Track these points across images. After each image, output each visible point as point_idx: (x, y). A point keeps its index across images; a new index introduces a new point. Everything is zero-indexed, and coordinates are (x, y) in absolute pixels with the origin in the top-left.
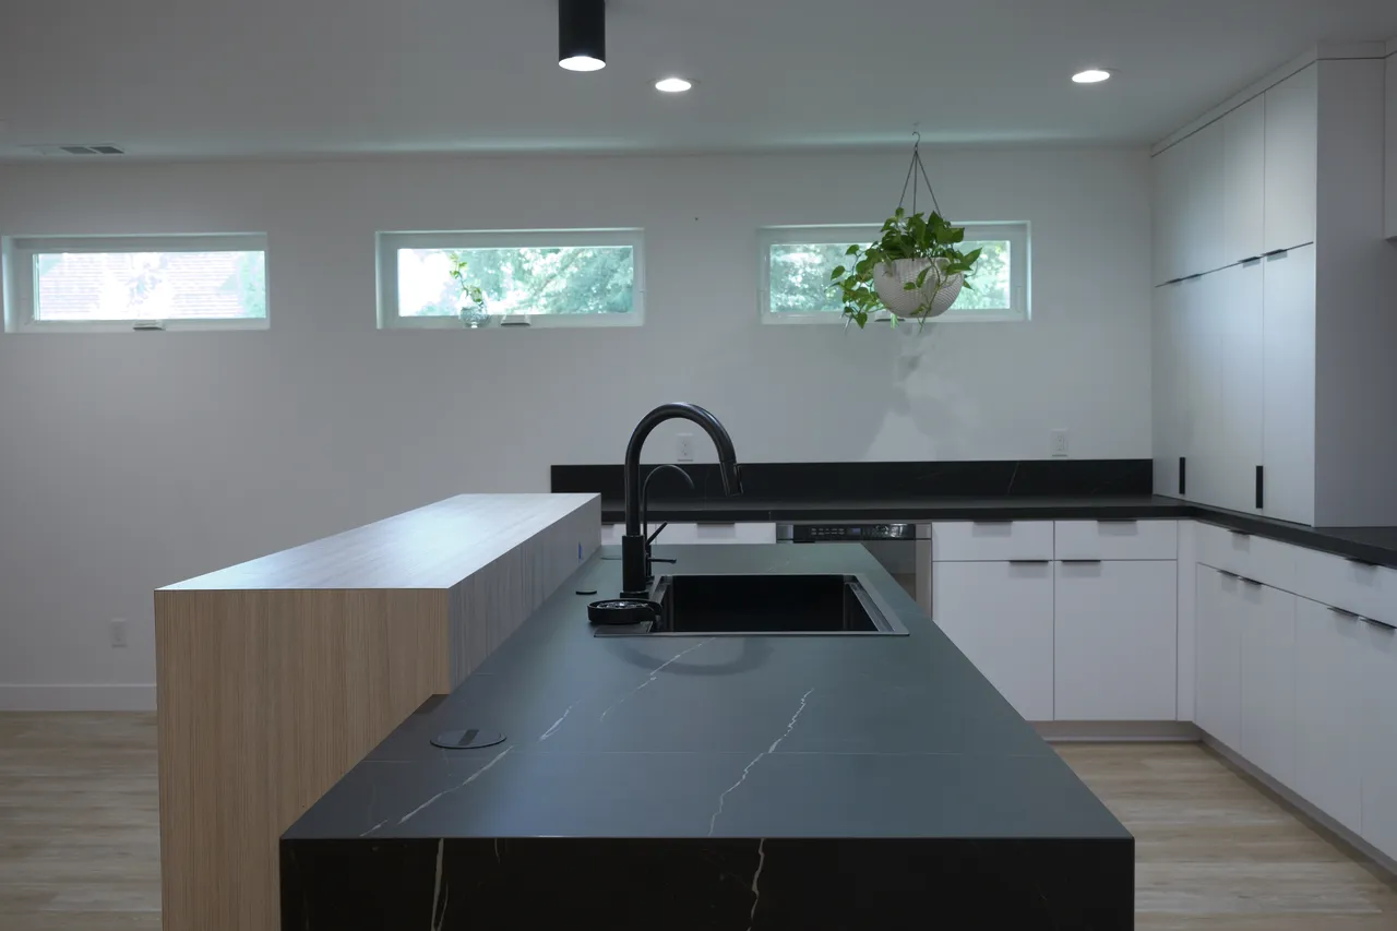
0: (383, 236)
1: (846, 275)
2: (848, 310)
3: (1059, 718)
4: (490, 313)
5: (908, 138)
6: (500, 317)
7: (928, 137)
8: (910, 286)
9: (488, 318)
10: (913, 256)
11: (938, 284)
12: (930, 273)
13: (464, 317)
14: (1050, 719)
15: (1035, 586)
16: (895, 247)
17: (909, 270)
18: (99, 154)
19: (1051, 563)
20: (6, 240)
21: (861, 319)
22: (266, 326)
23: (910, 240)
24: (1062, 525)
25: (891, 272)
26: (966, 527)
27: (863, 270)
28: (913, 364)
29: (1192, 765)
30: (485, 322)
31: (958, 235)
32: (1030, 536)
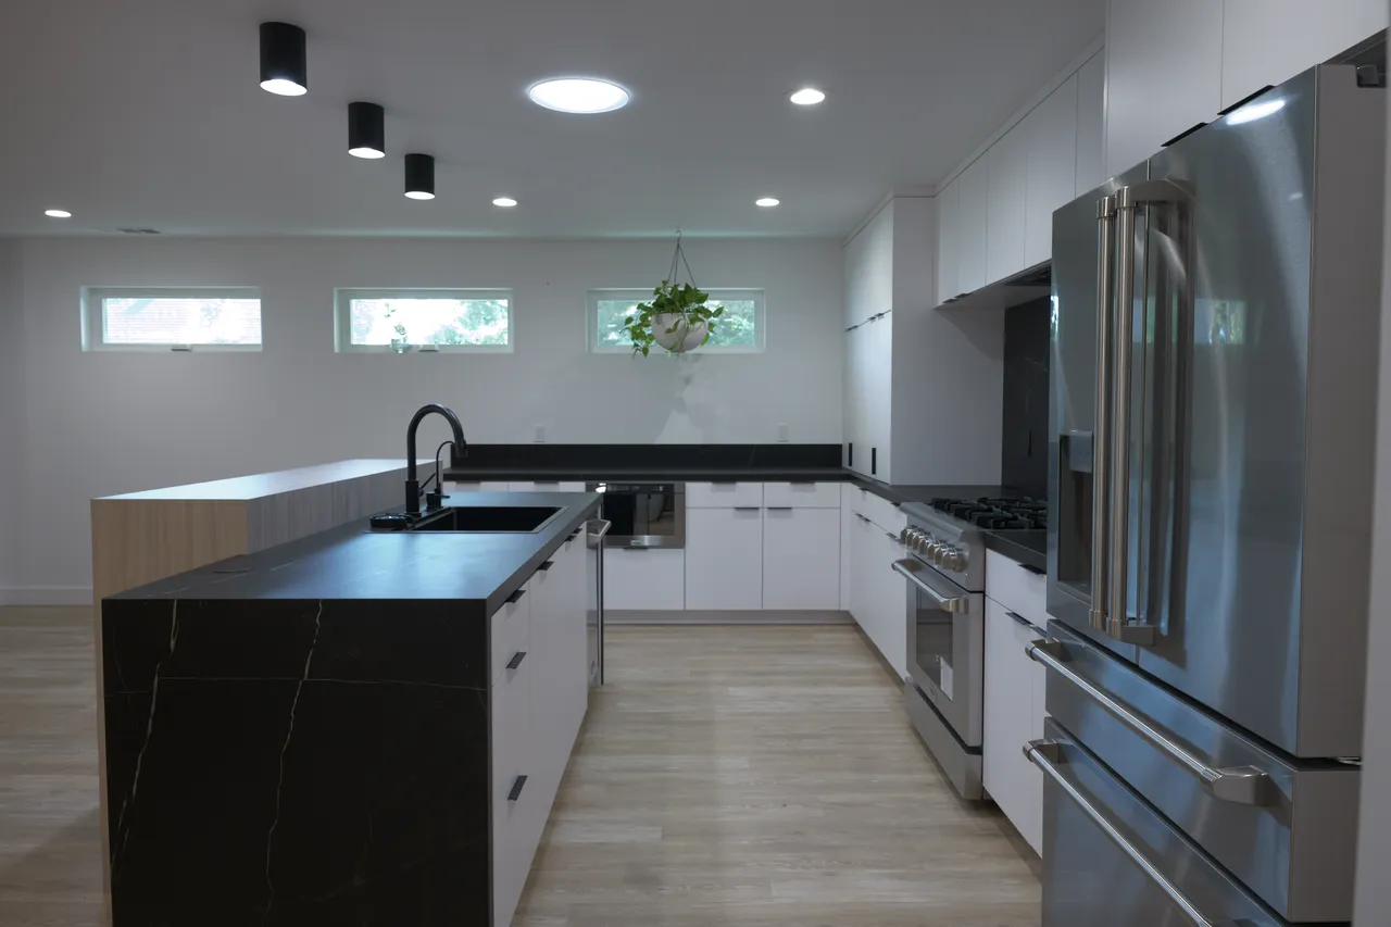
0: (340, 291)
1: (633, 324)
2: (636, 345)
3: (765, 608)
4: (411, 343)
5: (672, 233)
6: (418, 346)
7: (687, 233)
8: (669, 331)
9: (410, 347)
10: (673, 311)
11: (688, 330)
12: (682, 322)
13: (393, 345)
14: (759, 608)
15: (751, 523)
16: (662, 306)
17: (669, 320)
18: (144, 234)
19: (760, 510)
20: (83, 290)
21: (645, 351)
22: (261, 349)
23: (671, 302)
24: (767, 484)
25: (658, 322)
26: (707, 485)
27: (644, 321)
28: (688, 380)
29: (846, 637)
30: (408, 348)
31: (704, 298)
32: (749, 492)
